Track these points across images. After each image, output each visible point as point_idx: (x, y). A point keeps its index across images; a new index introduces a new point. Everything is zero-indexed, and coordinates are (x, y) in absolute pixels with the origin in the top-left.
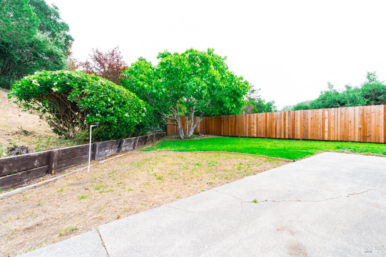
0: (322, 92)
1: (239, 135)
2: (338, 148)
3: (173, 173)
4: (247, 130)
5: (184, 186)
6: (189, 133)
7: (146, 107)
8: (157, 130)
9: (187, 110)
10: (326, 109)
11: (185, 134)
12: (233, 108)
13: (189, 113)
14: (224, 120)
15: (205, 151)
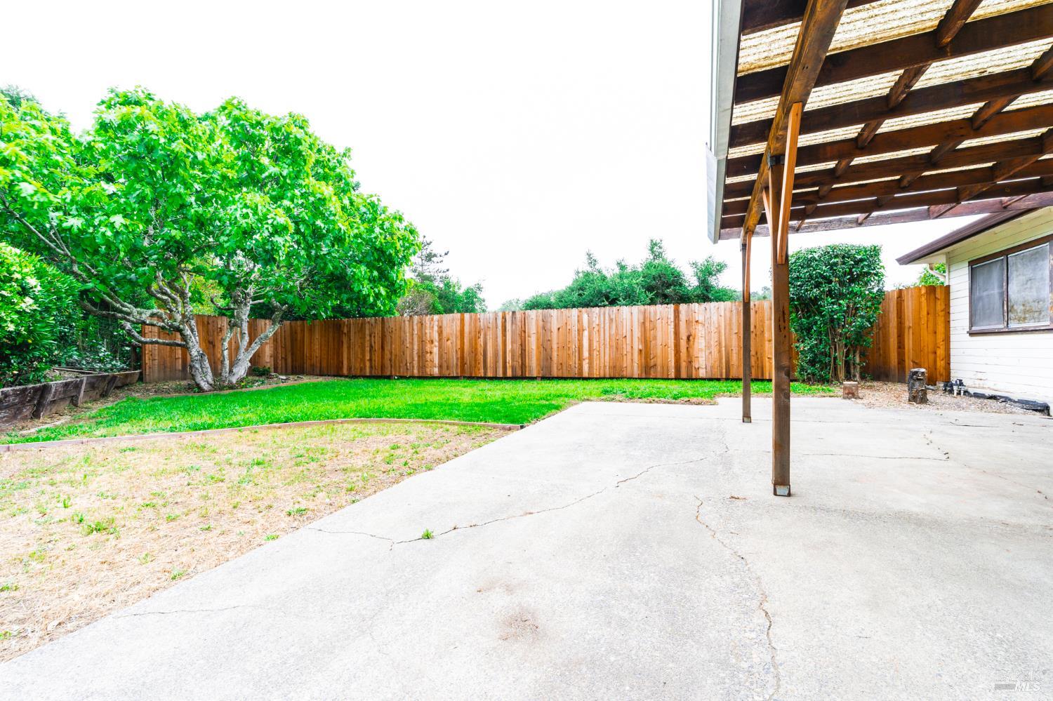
0: (578, 272)
1: (393, 373)
2: (606, 392)
3: (161, 502)
4: (416, 359)
5: (204, 537)
6: (231, 371)
7: (40, 274)
8: (97, 366)
9: (224, 297)
10: (584, 310)
11: (217, 373)
12: (377, 296)
13: (232, 306)
14: (349, 331)
15: (285, 422)
